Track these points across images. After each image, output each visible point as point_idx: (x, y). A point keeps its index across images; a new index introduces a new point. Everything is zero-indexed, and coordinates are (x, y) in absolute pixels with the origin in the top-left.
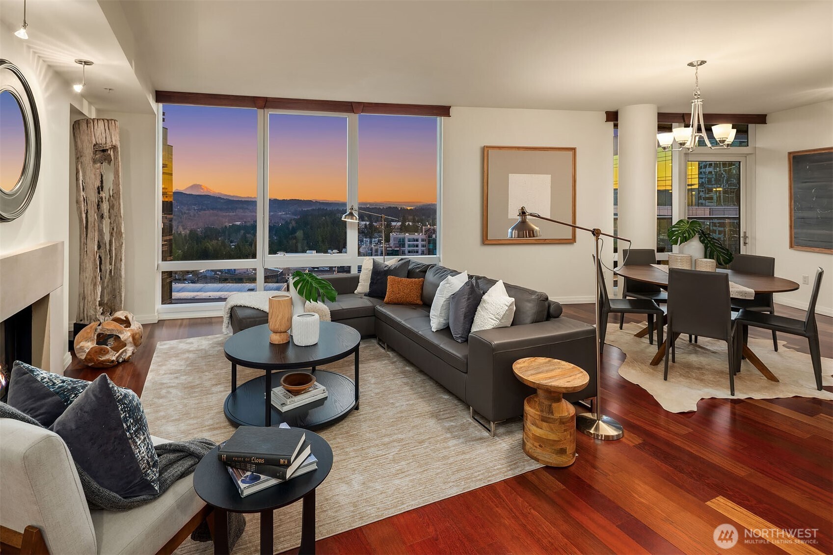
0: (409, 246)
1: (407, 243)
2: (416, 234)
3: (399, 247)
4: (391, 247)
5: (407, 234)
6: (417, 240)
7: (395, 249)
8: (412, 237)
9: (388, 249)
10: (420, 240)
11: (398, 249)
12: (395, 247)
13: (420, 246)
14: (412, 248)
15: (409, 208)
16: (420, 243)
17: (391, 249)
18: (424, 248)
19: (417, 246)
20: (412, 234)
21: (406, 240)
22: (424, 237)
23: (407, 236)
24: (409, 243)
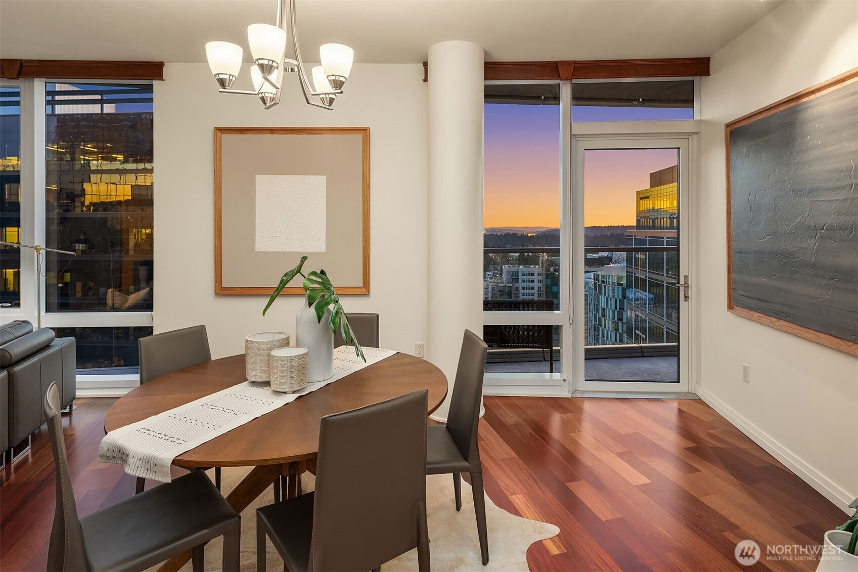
0: (524, 281)
1: (521, 277)
2: (532, 266)
3: (513, 282)
4: (502, 283)
5: (521, 267)
6: (532, 274)
7: (508, 285)
8: (527, 270)
9: (499, 285)
10: (536, 274)
11: (511, 285)
12: (508, 283)
13: (536, 281)
14: (527, 284)
15: (529, 235)
16: (536, 278)
17: (503, 285)
18: (541, 284)
19: (532, 281)
20: (527, 267)
21: (520, 274)
22: (540, 270)
23: (522, 269)
24: (524, 277)
